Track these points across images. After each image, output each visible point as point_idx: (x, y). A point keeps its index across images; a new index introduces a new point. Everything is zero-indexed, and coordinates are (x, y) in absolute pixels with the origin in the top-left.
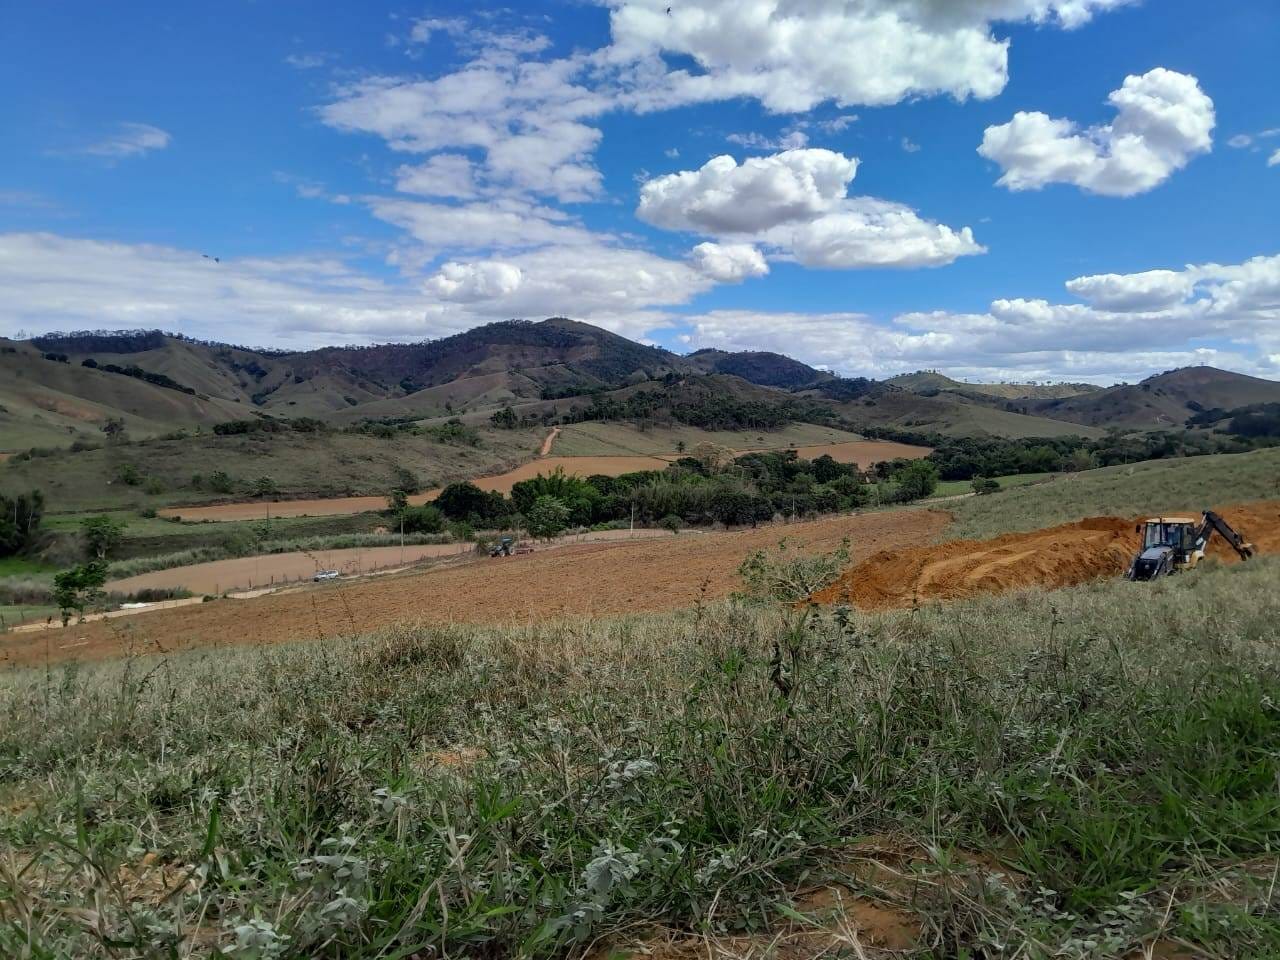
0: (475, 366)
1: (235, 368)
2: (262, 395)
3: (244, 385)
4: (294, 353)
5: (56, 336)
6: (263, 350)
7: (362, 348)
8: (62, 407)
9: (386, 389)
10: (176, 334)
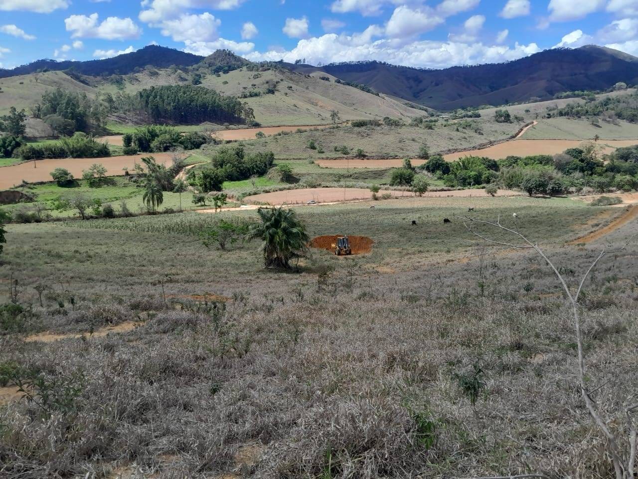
0: (531, 76)
1: (408, 79)
2: (418, 93)
3: (411, 88)
4: (436, 70)
5: (333, 64)
6: (422, 69)
7: (472, 66)
8: (320, 104)
9: (481, 89)
10: (383, 62)
